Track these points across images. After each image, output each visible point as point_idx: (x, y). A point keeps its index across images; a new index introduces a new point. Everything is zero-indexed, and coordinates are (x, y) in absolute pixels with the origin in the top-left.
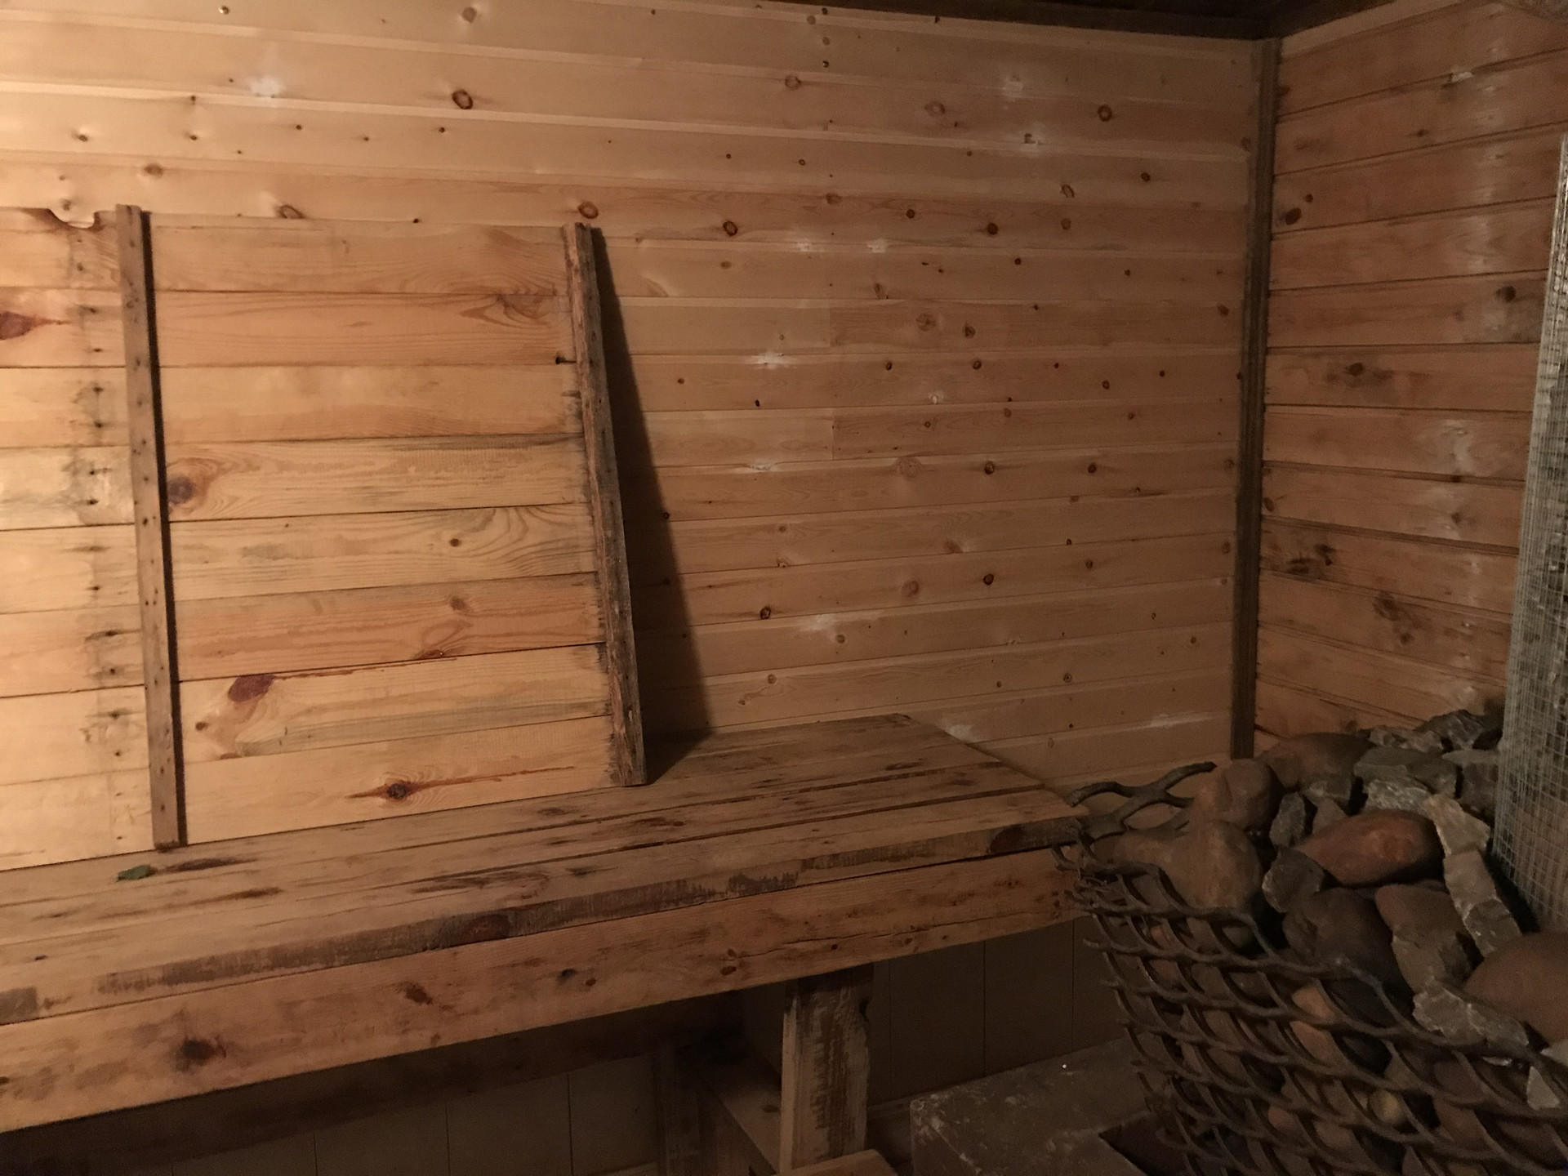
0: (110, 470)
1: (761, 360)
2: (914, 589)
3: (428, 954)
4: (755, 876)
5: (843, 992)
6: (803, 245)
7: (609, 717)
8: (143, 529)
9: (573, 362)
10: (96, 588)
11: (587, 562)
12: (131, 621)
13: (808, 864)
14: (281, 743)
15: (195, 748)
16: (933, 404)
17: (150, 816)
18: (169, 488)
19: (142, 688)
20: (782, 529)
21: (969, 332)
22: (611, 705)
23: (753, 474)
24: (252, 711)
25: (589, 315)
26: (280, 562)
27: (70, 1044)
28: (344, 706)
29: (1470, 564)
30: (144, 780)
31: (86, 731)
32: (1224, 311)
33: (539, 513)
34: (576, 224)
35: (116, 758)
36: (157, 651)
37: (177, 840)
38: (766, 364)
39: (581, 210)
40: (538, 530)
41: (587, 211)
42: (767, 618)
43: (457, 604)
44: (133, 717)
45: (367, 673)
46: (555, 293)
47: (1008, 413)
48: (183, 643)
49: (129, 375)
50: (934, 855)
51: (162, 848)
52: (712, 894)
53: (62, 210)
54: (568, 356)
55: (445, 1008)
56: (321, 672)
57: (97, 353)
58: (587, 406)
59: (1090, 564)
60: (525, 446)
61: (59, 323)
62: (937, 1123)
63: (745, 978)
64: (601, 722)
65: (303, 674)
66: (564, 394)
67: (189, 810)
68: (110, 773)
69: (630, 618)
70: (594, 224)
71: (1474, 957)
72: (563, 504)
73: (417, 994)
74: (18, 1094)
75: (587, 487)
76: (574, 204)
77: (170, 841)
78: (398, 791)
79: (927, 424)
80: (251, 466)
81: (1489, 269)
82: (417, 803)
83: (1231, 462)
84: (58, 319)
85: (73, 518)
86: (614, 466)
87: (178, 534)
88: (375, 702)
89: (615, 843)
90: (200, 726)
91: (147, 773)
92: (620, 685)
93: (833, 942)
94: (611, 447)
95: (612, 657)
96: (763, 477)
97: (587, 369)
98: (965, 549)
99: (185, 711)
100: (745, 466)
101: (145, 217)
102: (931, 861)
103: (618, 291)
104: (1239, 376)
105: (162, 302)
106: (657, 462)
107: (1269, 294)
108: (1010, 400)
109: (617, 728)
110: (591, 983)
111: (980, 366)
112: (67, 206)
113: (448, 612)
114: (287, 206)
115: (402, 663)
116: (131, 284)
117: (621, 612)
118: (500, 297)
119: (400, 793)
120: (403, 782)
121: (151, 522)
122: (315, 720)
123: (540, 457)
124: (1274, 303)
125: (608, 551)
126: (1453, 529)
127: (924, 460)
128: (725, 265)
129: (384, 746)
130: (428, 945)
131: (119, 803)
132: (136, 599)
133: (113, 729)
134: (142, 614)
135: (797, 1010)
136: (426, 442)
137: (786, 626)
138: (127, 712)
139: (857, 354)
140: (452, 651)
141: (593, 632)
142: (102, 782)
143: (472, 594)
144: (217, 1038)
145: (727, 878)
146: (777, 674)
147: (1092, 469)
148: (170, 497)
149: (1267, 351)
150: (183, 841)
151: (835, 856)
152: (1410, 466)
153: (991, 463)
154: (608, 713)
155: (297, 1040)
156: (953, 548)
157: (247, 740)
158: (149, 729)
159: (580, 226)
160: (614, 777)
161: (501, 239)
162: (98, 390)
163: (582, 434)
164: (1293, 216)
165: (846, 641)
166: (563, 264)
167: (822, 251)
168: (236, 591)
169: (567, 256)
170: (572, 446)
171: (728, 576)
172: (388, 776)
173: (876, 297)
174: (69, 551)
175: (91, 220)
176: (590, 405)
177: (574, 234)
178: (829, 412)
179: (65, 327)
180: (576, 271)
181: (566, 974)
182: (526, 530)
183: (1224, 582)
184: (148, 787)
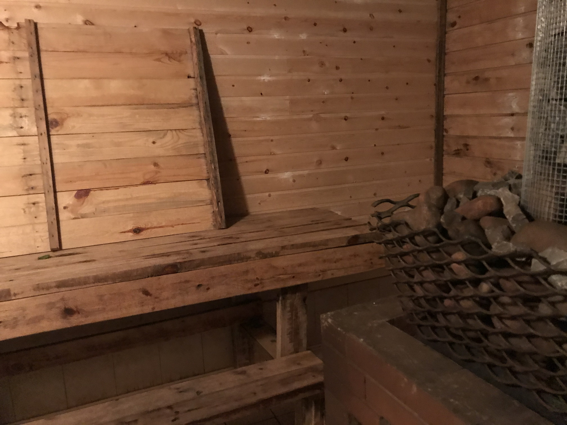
0: (28, 116)
1: (262, 78)
2: (320, 163)
3: (150, 279)
4: (265, 252)
5: (297, 294)
6: (276, 36)
7: (212, 205)
8: (40, 137)
9: (194, 78)
10: (25, 159)
11: (202, 150)
12: (38, 170)
13: (283, 248)
14: (94, 214)
15: (64, 215)
16: (325, 94)
17: (48, 240)
18: (49, 122)
19: (44, 194)
20: (272, 141)
21: (337, 68)
22: (212, 201)
23: (261, 120)
24: (84, 202)
25: (199, 60)
26: (91, 149)
27: (24, 309)
28: (116, 201)
29: (517, 145)
30: (46, 227)
31: (24, 209)
32: (429, 61)
33: (183, 132)
34: (194, 27)
35: (35, 219)
36: (48, 181)
37: (58, 247)
38: (264, 80)
39: (195, 23)
40: (183, 139)
41: (198, 23)
42: (267, 173)
43: (156, 164)
44: (41, 204)
45: (125, 189)
46: (186, 53)
47: (352, 98)
48: (57, 178)
49: (32, 82)
50: (328, 245)
51: (53, 250)
52: (250, 258)
53: (6, 22)
54: (192, 75)
55: (156, 298)
56: (107, 188)
57: (20, 74)
58: (199, 93)
59: (383, 153)
60: (178, 107)
61: (6, 63)
62: (330, 320)
63: (263, 287)
64: (209, 207)
65: (101, 189)
66: (191, 89)
67: (62, 237)
68: (33, 224)
69: (218, 170)
70: (200, 28)
71: (513, 233)
72: (192, 129)
73: (146, 293)
74: (5, 327)
75: (200, 123)
76: (193, 20)
77: (56, 247)
78: (137, 231)
79: (323, 102)
80: (79, 115)
81: (523, 37)
82: (143, 235)
83: (432, 116)
84: (6, 61)
85: (15, 133)
86: (210, 114)
87: (54, 139)
88: (127, 199)
89: (215, 244)
90: (65, 208)
91: (47, 224)
92: (215, 193)
93: (293, 275)
94: (209, 109)
95: (212, 184)
96: (265, 121)
97: (199, 79)
98: (338, 148)
99: (59, 202)
100: (258, 117)
101: (36, 24)
102: (327, 247)
103: (209, 53)
104: (435, 85)
105: (43, 55)
106: (226, 115)
107: (445, 54)
108: (353, 93)
109: (215, 208)
110: (208, 289)
111: (342, 81)
112: (7, 20)
113: (152, 167)
114: (87, 20)
115: (137, 185)
116: (32, 48)
117: (215, 168)
118: (167, 54)
119: (138, 231)
120: (139, 227)
121: (43, 134)
122: (106, 206)
123: (183, 111)
124: (447, 57)
125: (209, 145)
126: (511, 133)
127: (322, 115)
128: (248, 43)
129: (131, 215)
130: (149, 275)
131: (37, 235)
132: (40, 162)
133: (33, 209)
134: (42, 167)
135: (281, 301)
136: (142, 106)
137: (274, 176)
138: (38, 203)
139: (296, 76)
140: (154, 181)
141: (205, 175)
142: (31, 227)
143: (160, 161)
144: (76, 307)
145: (255, 252)
146: (272, 194)
147: (383, 119)
148: (50, 126)
149: (445, 75)
150: (60, 248)
151: (292, 245)
152: (495, 111)
153: (346, 116)
154: (211, 203)
155: (104, 309)
156: (334, 148)
157: (82, 213)
158: (47, 209)
159: (195, 28)
160: (214, 226)
161: (166, 33)
162: (21, 87)
163: (198, 104)
164: (454, 24)
165: (296, 182)
166: (188, 41)
167: (283, 38)
168: (75, 160)
169: (191, 39)
170: (194, 108)
171: (253, 158)
172: (133, 225)
173: (303, 54)
174: (14, 145)
175: (16, 25)
176: (201, 93)
177: (193, 31)
178: (288, 97)
179: (8, 64)
180: (194, 44)
181: (199, 286)
182: (179, 138)
183: (431, 160)
184: (47, 229)
